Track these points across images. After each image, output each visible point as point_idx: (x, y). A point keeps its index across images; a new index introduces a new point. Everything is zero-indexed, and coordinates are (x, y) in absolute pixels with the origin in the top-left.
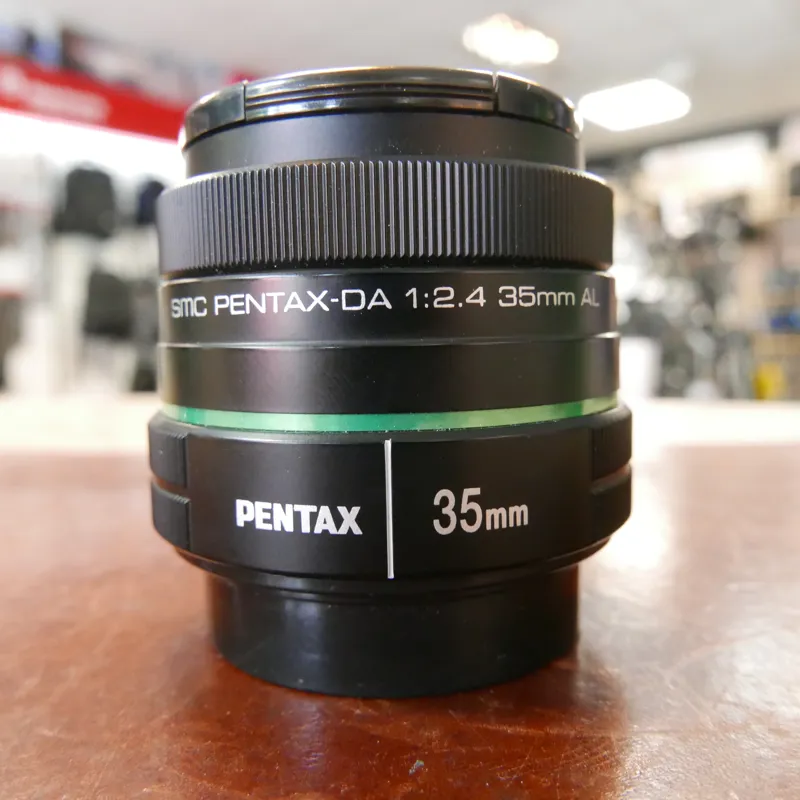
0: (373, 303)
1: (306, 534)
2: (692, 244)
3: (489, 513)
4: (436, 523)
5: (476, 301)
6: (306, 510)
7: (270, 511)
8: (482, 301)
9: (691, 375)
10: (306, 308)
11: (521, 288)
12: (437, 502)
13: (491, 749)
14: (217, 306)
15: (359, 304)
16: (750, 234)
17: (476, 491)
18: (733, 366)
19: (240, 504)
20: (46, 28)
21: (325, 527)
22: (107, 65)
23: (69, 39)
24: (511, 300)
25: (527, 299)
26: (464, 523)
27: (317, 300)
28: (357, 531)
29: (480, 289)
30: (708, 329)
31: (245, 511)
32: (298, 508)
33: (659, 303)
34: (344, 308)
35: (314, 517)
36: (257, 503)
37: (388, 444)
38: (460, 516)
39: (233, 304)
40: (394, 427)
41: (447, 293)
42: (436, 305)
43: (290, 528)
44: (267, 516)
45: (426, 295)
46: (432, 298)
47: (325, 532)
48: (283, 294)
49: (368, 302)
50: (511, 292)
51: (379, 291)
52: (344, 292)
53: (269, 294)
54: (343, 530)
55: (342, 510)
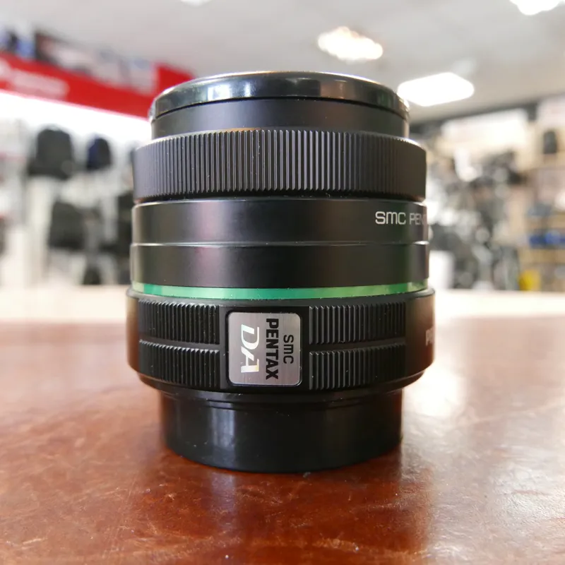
2: (475, 185)
9: (476, 277)
16: (516, 179)
18: (504, 270)
20: (25, 31)
22: (68, 58)
23: (41, 38)
30: (487, 245)
33: (454, 226)
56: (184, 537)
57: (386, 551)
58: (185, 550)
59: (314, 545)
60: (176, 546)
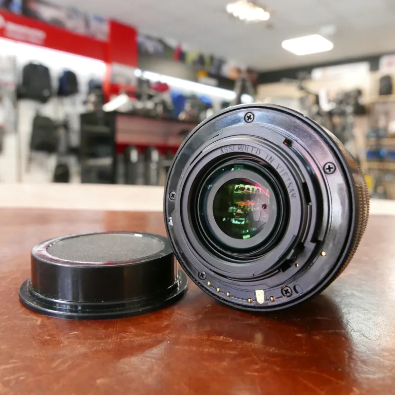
56: (147, 333)
57: (245, 342)
58: (148, 339)
59: (211, 338)
60: (144, 337)
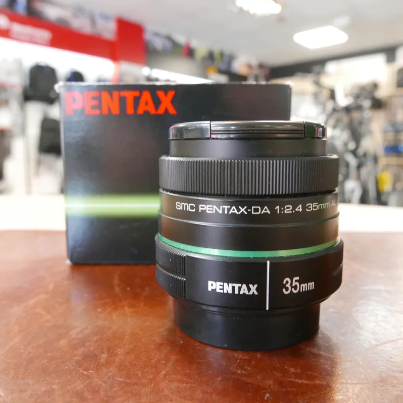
0: (263, 211)
1: (236, 294)
3: (302, 285)
4: (284, 290)
5: (299, 210)
6: (237, 286)
7: (223, 286)
8: (301, 210)
10: (238, 212)
11: (314, 204)
12: (284, 283)
13: (294, 389)
14: (200, 209)
15: (258, 212)
16: (378, 104)
17: (298, 278)
19: (210, 283)
21: (244, 292)
24: (310, 209)
25: (315, 208)
26: (293, 289)
27: (242, 210)
28: (256, 293)
29: (301, 206)
30: (354, 152)
31: (212, 285)
32: (234, 285)
34: (253, 213)
35: (240, 288)
36: (217, 283)
37: (268, 262)
38: (292, 287)
39: (208, 209)
40: (269, 256)
41: (289, 208)
42: (285, 212)
43: (230, 292)
44: (222, 287)
45: (282, 209)
46: (284, 209)
47: (244, 294)
48: (229, 207)
49: (261, 211)
50: (310, 206)
51: (266, 207)
52: (253, 207)
53: (223, 207)
54: (251, 293)
55: (251, 286)
